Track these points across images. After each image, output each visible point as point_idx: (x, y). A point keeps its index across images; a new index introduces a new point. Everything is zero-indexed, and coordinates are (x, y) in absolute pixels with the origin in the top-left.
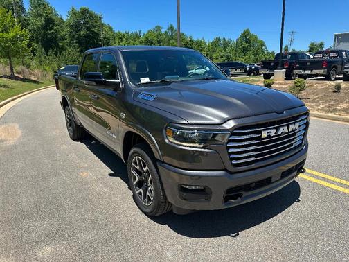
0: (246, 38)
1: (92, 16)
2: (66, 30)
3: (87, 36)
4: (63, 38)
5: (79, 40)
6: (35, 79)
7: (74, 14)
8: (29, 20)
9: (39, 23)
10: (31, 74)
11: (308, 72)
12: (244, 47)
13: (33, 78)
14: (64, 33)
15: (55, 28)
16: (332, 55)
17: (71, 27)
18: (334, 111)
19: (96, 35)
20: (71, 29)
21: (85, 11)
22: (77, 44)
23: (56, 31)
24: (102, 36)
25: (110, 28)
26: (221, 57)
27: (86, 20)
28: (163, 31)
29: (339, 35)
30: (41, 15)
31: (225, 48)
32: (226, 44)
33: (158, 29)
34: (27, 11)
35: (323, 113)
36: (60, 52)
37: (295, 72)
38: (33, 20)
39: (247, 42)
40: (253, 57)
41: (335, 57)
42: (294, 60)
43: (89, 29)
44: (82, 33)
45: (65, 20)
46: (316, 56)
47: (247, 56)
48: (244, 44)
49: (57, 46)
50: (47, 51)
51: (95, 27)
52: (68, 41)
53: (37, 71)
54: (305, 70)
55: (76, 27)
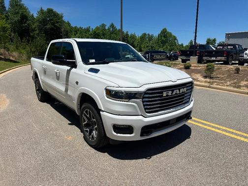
0: (165, 34)
1: (55, 15)
2: (36, 24)
3: (52, 29)
4: (33, 30)
5: (46, 32)
6: (14, 59)
7: (43, 13)
8: (9, 16)
9: (16, 19)
10: (10, 55)
11: (213, 59)
12: (163, 40)
13: (11, 58)
14: (35, 26)
15: (28, 22)
16: (229, 47)
17: (40, 22)
18: (239, 87)
19: (58, 29)
20: (40, 23)
21: (50, 11)
22: (44, 35)
23: (28, 25)
24: (63, 30)
25: (69, 24)
26: (147, 47)
27: (51, 18)
28: (107, 28)
29: (228, 34)
30: (18, 13)
31: (149, 40)
32: (150, 38)
33: (103, 26)
34: (7, 9)
35: (232, 88)
36: (32, 40)
37: (205, 58)
38: (11, 16)
39: (164, 37)
40: (169, 47)
41: (231, 49)
42: (204, 50)
43: (53, 24)
44: (48, 26)
45: (35, 17)
46: (218, 47)
47: (165, 47)
48: (163, 38)
49: (29, 35)
50: (21, 39)
51: (58, 22)
52: (37, 32)
53: (14, 54)
54: (211, 57)
55: (43, 22)
